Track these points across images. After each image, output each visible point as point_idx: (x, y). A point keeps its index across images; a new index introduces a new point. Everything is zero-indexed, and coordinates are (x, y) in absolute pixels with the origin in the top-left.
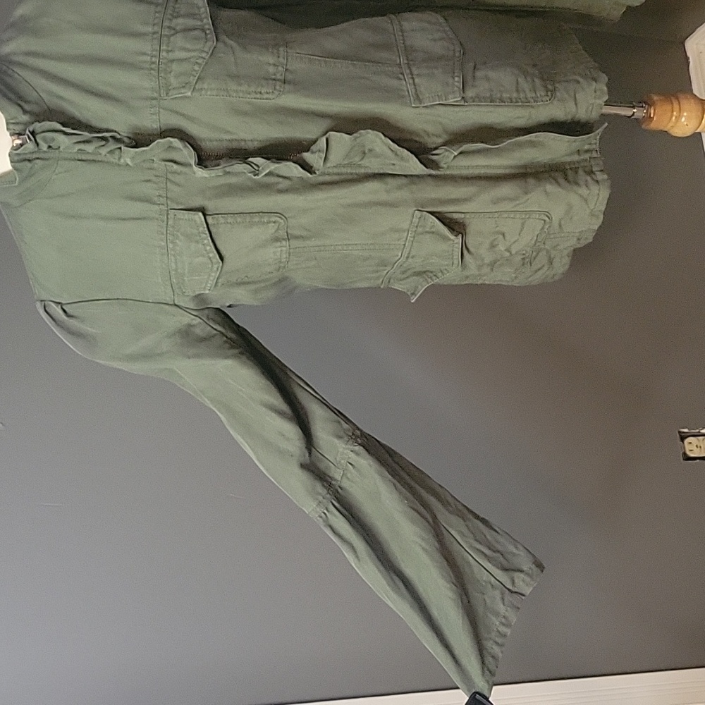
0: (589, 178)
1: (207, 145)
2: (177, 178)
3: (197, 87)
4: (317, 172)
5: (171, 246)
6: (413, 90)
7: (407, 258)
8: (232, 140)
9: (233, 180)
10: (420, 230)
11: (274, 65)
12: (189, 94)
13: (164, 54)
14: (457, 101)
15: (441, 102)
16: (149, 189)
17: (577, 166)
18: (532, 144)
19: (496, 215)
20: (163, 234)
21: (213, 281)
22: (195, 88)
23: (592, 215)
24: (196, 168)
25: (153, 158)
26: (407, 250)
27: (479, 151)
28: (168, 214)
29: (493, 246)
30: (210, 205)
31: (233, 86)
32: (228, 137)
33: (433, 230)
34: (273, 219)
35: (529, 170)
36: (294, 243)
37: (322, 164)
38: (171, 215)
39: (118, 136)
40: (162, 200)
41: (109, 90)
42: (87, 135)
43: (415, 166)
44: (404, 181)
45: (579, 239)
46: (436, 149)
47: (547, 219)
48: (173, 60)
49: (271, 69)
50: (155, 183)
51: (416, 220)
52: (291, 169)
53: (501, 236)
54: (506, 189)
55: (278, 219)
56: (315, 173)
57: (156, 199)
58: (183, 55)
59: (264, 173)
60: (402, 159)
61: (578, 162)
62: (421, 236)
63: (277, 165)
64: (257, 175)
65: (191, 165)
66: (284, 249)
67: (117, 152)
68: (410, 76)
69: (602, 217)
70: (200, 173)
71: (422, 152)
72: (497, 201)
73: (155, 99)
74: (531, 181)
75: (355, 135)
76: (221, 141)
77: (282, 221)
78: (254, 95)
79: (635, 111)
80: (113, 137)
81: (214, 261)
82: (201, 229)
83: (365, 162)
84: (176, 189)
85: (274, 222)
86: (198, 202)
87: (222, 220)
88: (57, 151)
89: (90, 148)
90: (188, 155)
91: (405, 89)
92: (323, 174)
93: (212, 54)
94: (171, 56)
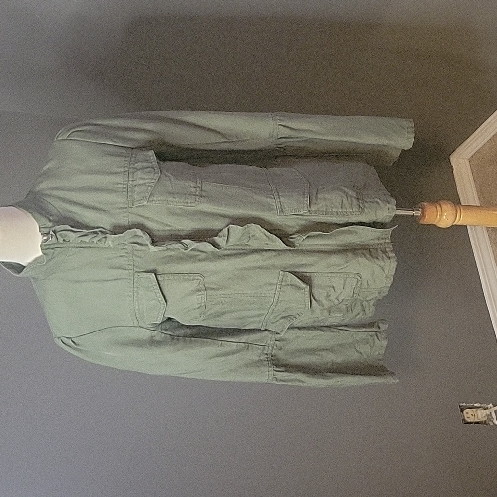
0: (384, 256)
1: (156, 233)
2: (139, 254)
3: (150, 199)
4: (222, 248)
5: (135, 294)
6: (280, 206)
7: (277, 303)
8: (171, 230)
9: (172, 253)
10: (284, 283)
11: (194, 187)
12: (145, 203)
13: (130, 183)
14: (305, 213)
15: (296, 213)
16: (122, 262)
17: (377, 247)
18: (350, 232)
19: (329, 275)
20: (131, 287)
21: (161, 315)
22: (148, 200)
23: (387, 277)
24: (150, 246)
25: (125, 242)
26: (276, 297)
27: (318, 236)
28: (134, 275)
29: (328, 296)
30: (160, 269)
31: (171, 199)
32: (168, 228)
33: (292, 283)
34: (197, 278)
35: (348, 248)
36: (210, 292)
37: (225, 243)
38: (136, 276)
39: (104, 230)
40: (131, 267)
41: (98, 205)
42: (85, 231)
43: (280, 244)
44: (274, 254)
45: (379, 293)
46: (293, 234)
47: (359, 278)
48: (136, 186)
49: (193, 190)
50: (126, 257)
51: (281, 277)
52: (207, 247)
53: (333, 289)
54: (335, 259)
55: (200, 278)
56: (221, 249)
57: (127, 267)
58: (142, 182)
59: (191, 249)
60: (272, 240)
61: (378, 244)
62: (284, 287)
63: (198, 244)
64: (187, 250)
65: (147, 245)
66: (203, 296)
67: (104, 239)
68: (277, 196)
69: (392, 279)
70: (153, 249)
71: (284, 236)
72: (329, 267)
73: (126, 208)
74: (350, 255)
75: (244, 226)
76: (165, 230)
77: (201, 279)
78: (183, 204)
79: (414, 212)
80: (101, 231)
81: (161, 302)
82: (154, 283)
83: (250, 243)
84: (138, 259)
85: (197, 279)
86: (152, 267)
87: (166, 278)
88: (68, 242)
89: (87, 239)
90: (146, 239)
91: (275, 205)
92: (225, 250)
93: (158, 180)
94: (135, 183)
